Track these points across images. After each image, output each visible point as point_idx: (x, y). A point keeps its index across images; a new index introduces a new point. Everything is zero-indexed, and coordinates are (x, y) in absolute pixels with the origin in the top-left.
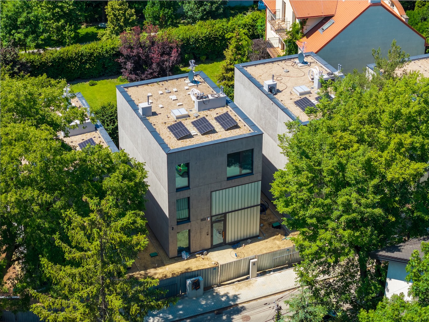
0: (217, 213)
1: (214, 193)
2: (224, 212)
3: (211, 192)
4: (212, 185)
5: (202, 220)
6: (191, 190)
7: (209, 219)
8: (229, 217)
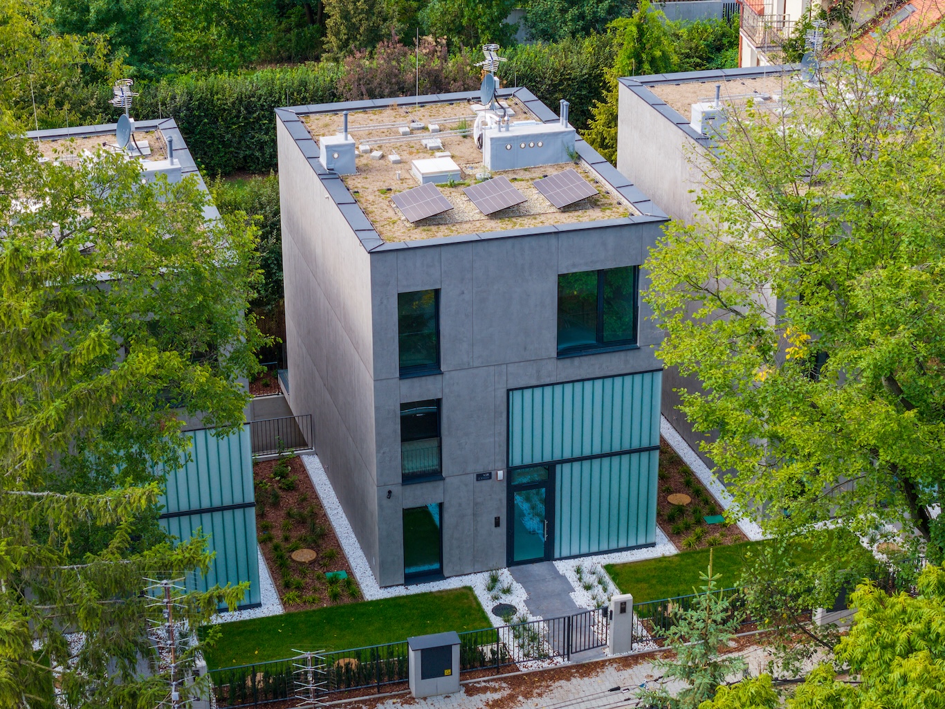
1: (517, 395)
2: (547, 458)
3: (508, 391)
4: (511, 368)
5: (480, 477)
6: (447, 376)
7: (501, 474)
8: (565, 475)
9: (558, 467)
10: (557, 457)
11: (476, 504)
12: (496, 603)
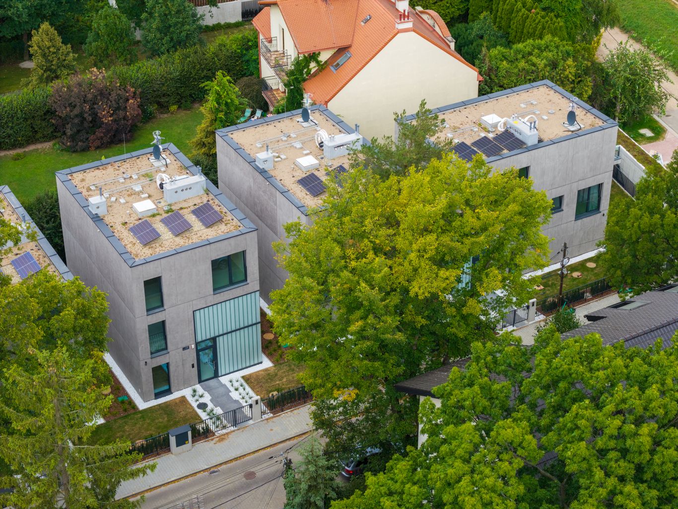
0: (204, 338)
1: (198, 312)
2: (212, 335)
3: (194, 311)
4: (194, 302)
5: (184, 349)
6: (167, 310)
7: (193, 346)
8: (220, 341)
9: (217, 339)
10: (217, 334)
11: (183, 360)
12: (198, 403)
